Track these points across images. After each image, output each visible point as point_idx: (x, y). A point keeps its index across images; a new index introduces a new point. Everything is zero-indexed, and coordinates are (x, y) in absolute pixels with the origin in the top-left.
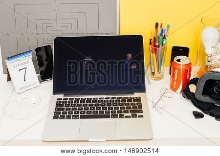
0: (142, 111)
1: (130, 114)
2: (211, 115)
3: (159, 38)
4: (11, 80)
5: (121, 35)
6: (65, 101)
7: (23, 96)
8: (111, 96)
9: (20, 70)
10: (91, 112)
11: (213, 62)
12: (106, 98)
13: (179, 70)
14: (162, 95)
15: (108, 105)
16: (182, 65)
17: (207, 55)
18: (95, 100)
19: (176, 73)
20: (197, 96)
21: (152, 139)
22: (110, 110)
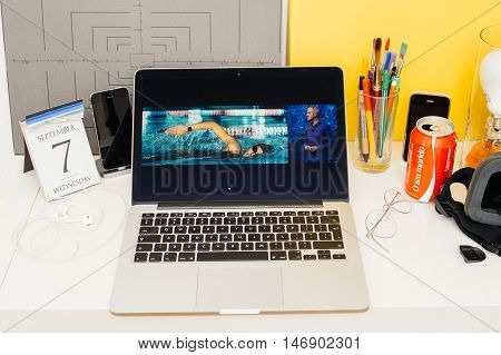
0: (342, 243)
1: (314, 251)
3: (381, 74)
4: (32, 168)
5: (291, 66)
6: (161, 219)
7: (62, 207)
8: (268, 210)
9: (54, 146)
10: (222, 247)
12: (257, 213)
13: (428, 149)
14: (386, 208)
16: (434, 138)
17: (493, 116)
18: (231, 218)
19: (421, 156)
20: (470, 212)
21: (366, 309)
22: (268, 242)
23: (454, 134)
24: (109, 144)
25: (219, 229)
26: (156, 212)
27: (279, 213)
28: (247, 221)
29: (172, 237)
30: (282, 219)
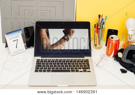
0: (90, 68)
1: (82, 70)
2: (132, 71)
3: (100, 24)
4: (8, 47)
5: (77, 21)
6: (42, 61)
7: (15, 57)
8: (70, 59)
9: (14, 41)
10: (58, 68)
11: (132, 39)
12: (67, 60)
13: (112, 44)
14: (101, 59)
15: (68, 64)
16: (114, 41)
17: (129, 35)
18: (60, 61)
19: (110, 45)
20: (123, 60)
21: (96, 85)
22: (70, 67)
23: (119, 40)
24: (28, 40)
25: (57, 64)
26: (41, 59)
27: (73, 60)
28: (65, 62)
29: (45, 66)
30: (74, 62)
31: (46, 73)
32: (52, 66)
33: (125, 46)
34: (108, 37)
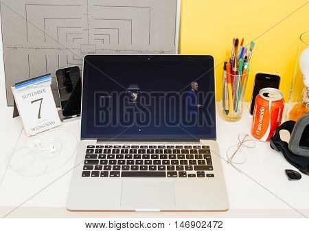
0: (212, 167)
3: (238, 60)
6: (99, 149)
7: (37, 140)
8: (166, 144)
9: (32, 102)
10: (137, 168)
12: (159, 147)
13: (267, 108)
14: (239, 144)
15: (161, 157)
16: (270, 102)
17: (307, 88)
18: (142, 150)
20: (292, 148)
21: (227, 210)
22: (166, 166)
23: (283, 99)
25: (135, 157)
26: (96, 145)
27: (173, 147)
28: (153, 152)
29: (106, 162)
30: (174, 151)
31: (109, 180)
32: (124, 162)
33: (296, 115)
34: (256, 92)
